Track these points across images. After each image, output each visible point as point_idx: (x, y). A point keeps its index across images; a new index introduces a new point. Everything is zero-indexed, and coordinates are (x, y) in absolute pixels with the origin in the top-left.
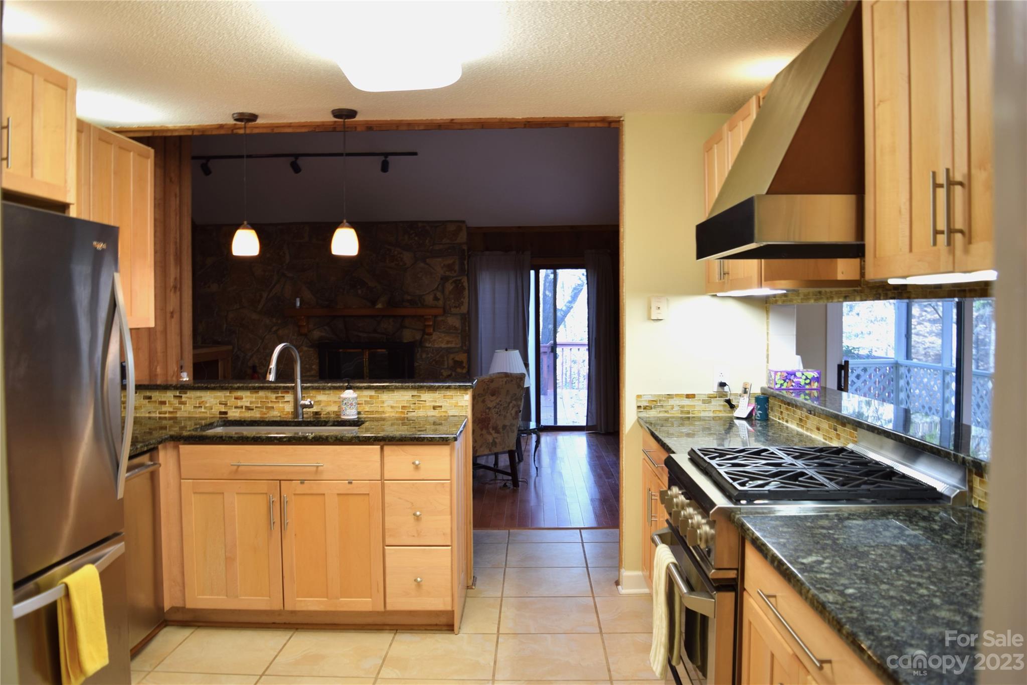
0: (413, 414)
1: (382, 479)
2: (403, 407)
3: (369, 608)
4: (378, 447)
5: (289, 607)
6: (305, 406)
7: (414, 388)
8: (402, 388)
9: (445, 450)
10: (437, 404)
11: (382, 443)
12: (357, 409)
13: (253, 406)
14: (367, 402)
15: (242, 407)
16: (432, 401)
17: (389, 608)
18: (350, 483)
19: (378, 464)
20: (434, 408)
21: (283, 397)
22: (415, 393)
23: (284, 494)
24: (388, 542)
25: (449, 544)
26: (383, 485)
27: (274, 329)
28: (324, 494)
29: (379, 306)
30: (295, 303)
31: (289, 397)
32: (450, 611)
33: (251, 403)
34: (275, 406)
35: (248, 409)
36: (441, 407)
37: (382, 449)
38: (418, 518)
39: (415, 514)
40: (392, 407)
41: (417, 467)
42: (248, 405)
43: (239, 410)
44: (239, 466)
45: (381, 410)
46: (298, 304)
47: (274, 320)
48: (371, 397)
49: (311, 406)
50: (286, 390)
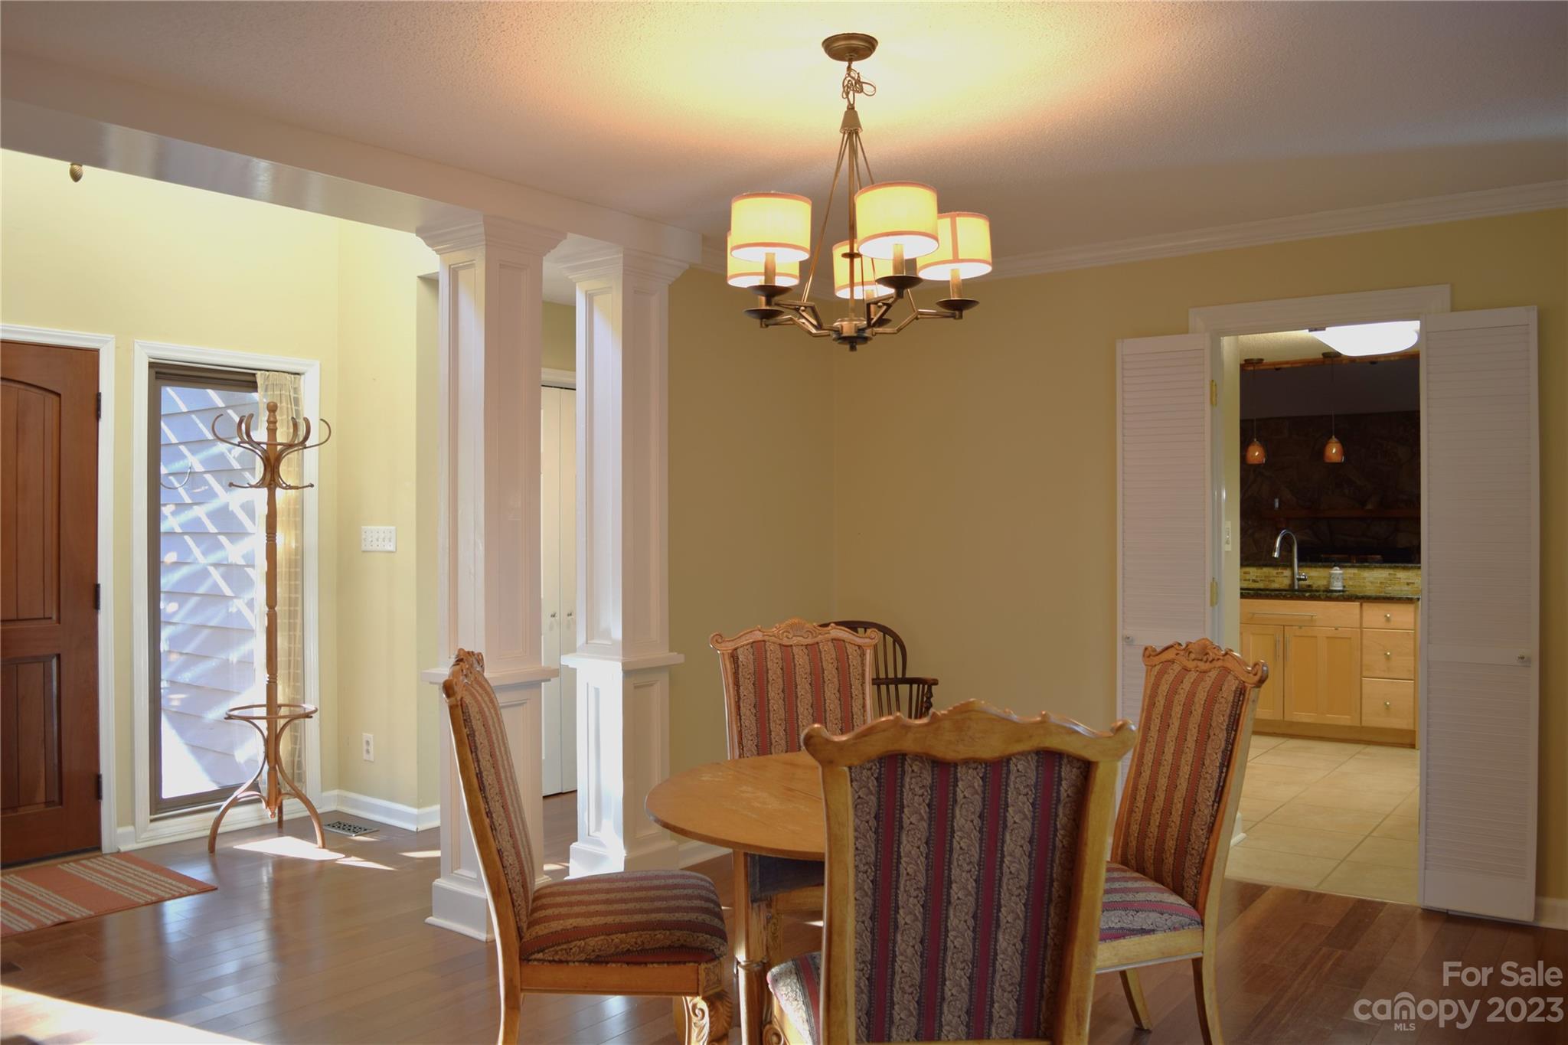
0: (1390, 588)
1: (1361, 627)
2: (1381, 583)
3: (1349, 723)
4: (1358, 604)
5: (1287, 718)
6: (1299, 580)
7: (1390, 568)
8: (1380, 567)
9: (1410, 608)
10: (1410, 581)
11: (1362, 601)
12: (1343, 583)
13: (1258, 579)
14: (1350, 579)
15: (1249, 580)
16: (1406, 579)
17: (1364, 724)
18: (1336, 629)
19: (1358, 616)
20: (1408, 584)
21: (1282, 573)
22: (1391, 571)
23: (1287, 635)
24: (1364, 674)
25: (1412, 678)
26: (1362, 632)
27: (1250, 531)
28: (1316, 637)
29: (1369, 507)
30: (1273, 505)
31: (1287, 573)
32: (1410, 731)
33: (1257, 577)
34: (1276, 579)
35: (1254, 581)
36: (1413, 583)
37: (1361, 605)
38: (1388, 658)
39: (1386, 654)
40: (1372, 583)
41: (1388, 620)
42: (1254, 578)
43: (1247, 582)
44: (1254, 614)
45: (1362, 584)
46: (1277, 505)
47: (1250, 523)
48: (1354, 574)
49: (1305, 580)
50: (1285, 567)
